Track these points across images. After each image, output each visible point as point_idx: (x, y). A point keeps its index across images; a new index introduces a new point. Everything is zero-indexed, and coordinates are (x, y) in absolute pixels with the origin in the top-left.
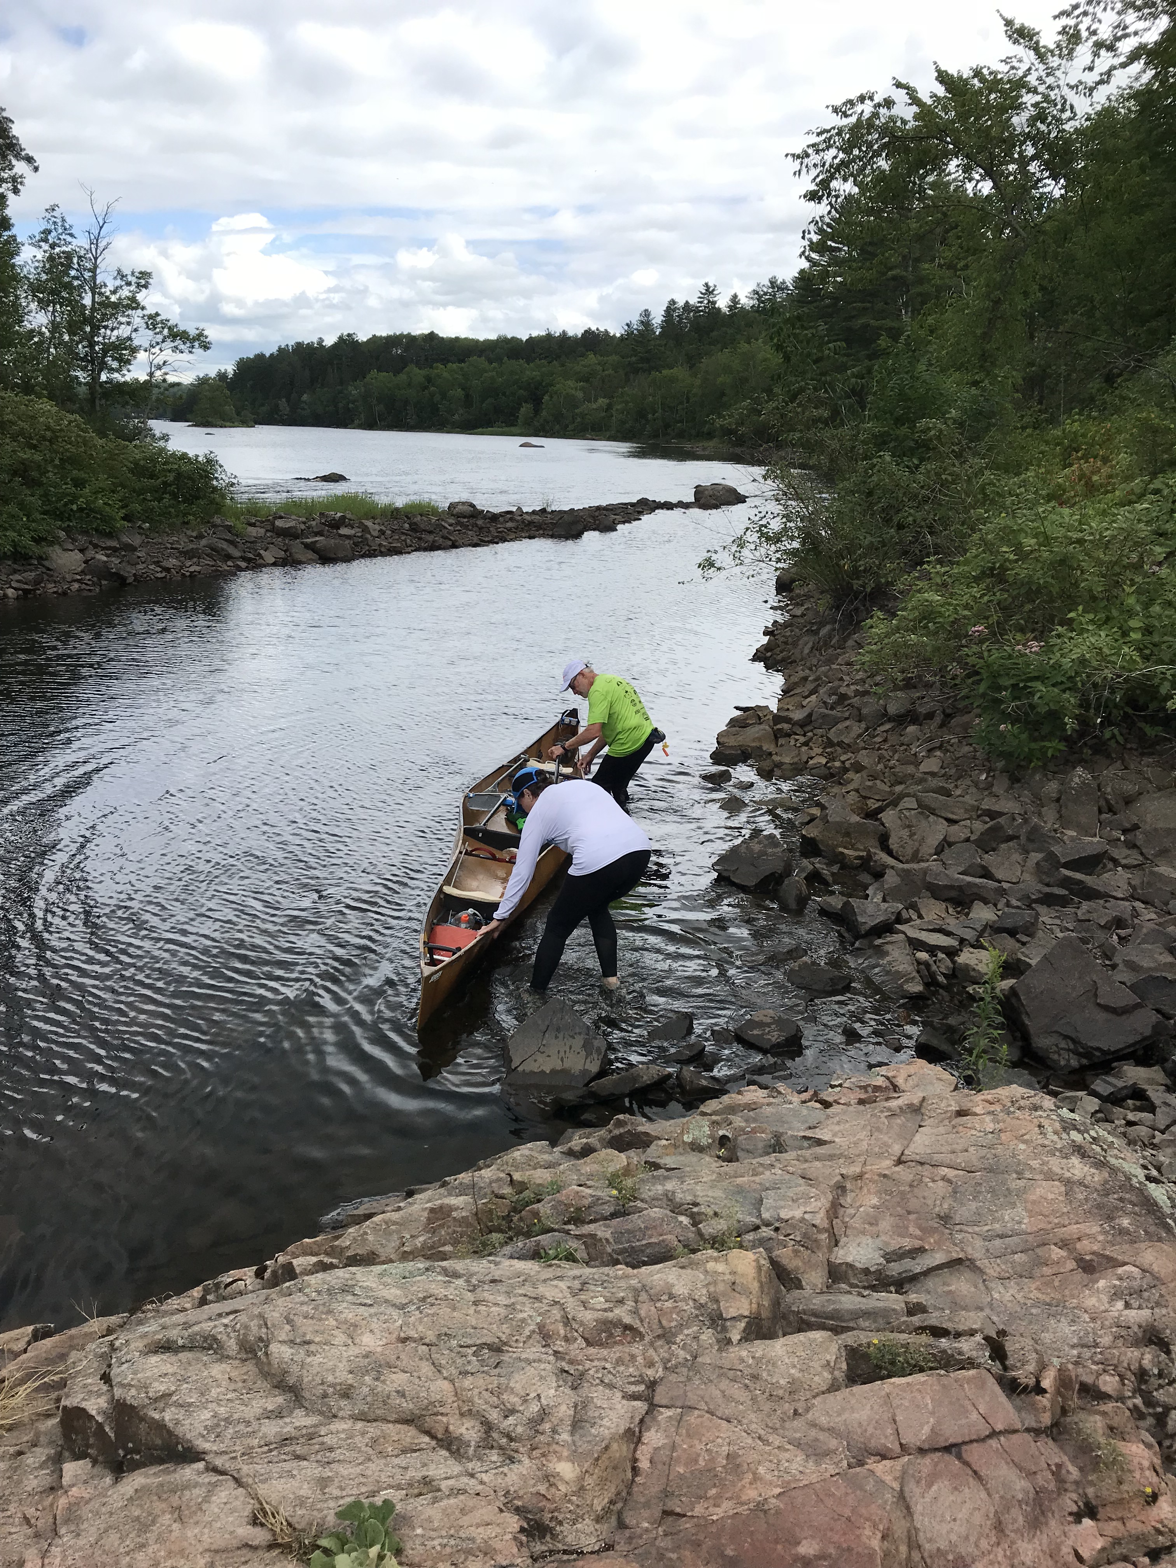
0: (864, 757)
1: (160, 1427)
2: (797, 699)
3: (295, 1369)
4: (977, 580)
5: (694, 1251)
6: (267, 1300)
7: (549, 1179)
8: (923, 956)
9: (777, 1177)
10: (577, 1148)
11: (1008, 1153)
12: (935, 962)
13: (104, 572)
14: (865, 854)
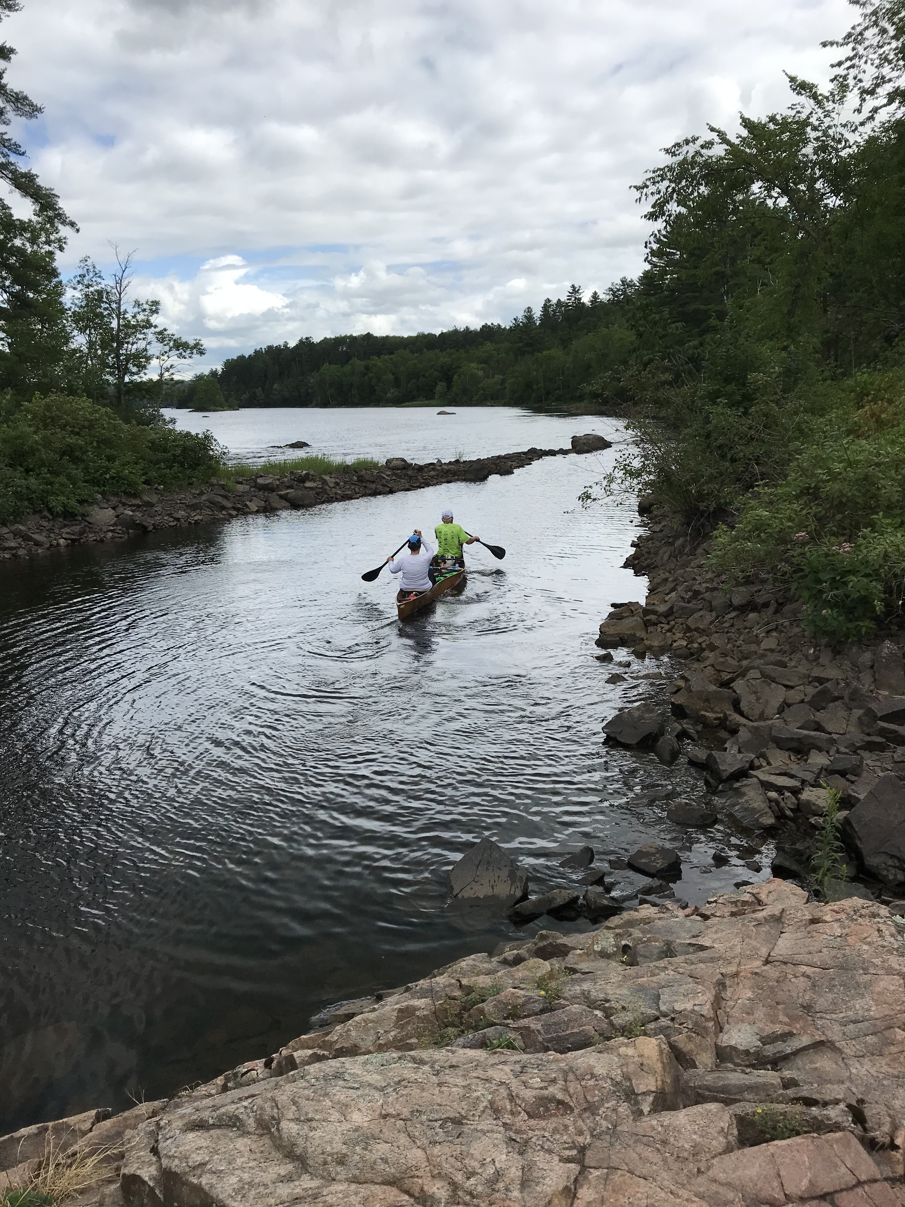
0: (717, 640)
1: (198, 1189)
2: (661, 596)
3: (300, 1141)
4: (797, 497)
5: (609, 1039)
6: (277, 1086)
7: (490, 984)
8: (773, 794)
9: (671, 977)
10: (510, 958)
11: (855, 953)
12: (783, 799)
13: (131, 524)
14: (722, 715)
